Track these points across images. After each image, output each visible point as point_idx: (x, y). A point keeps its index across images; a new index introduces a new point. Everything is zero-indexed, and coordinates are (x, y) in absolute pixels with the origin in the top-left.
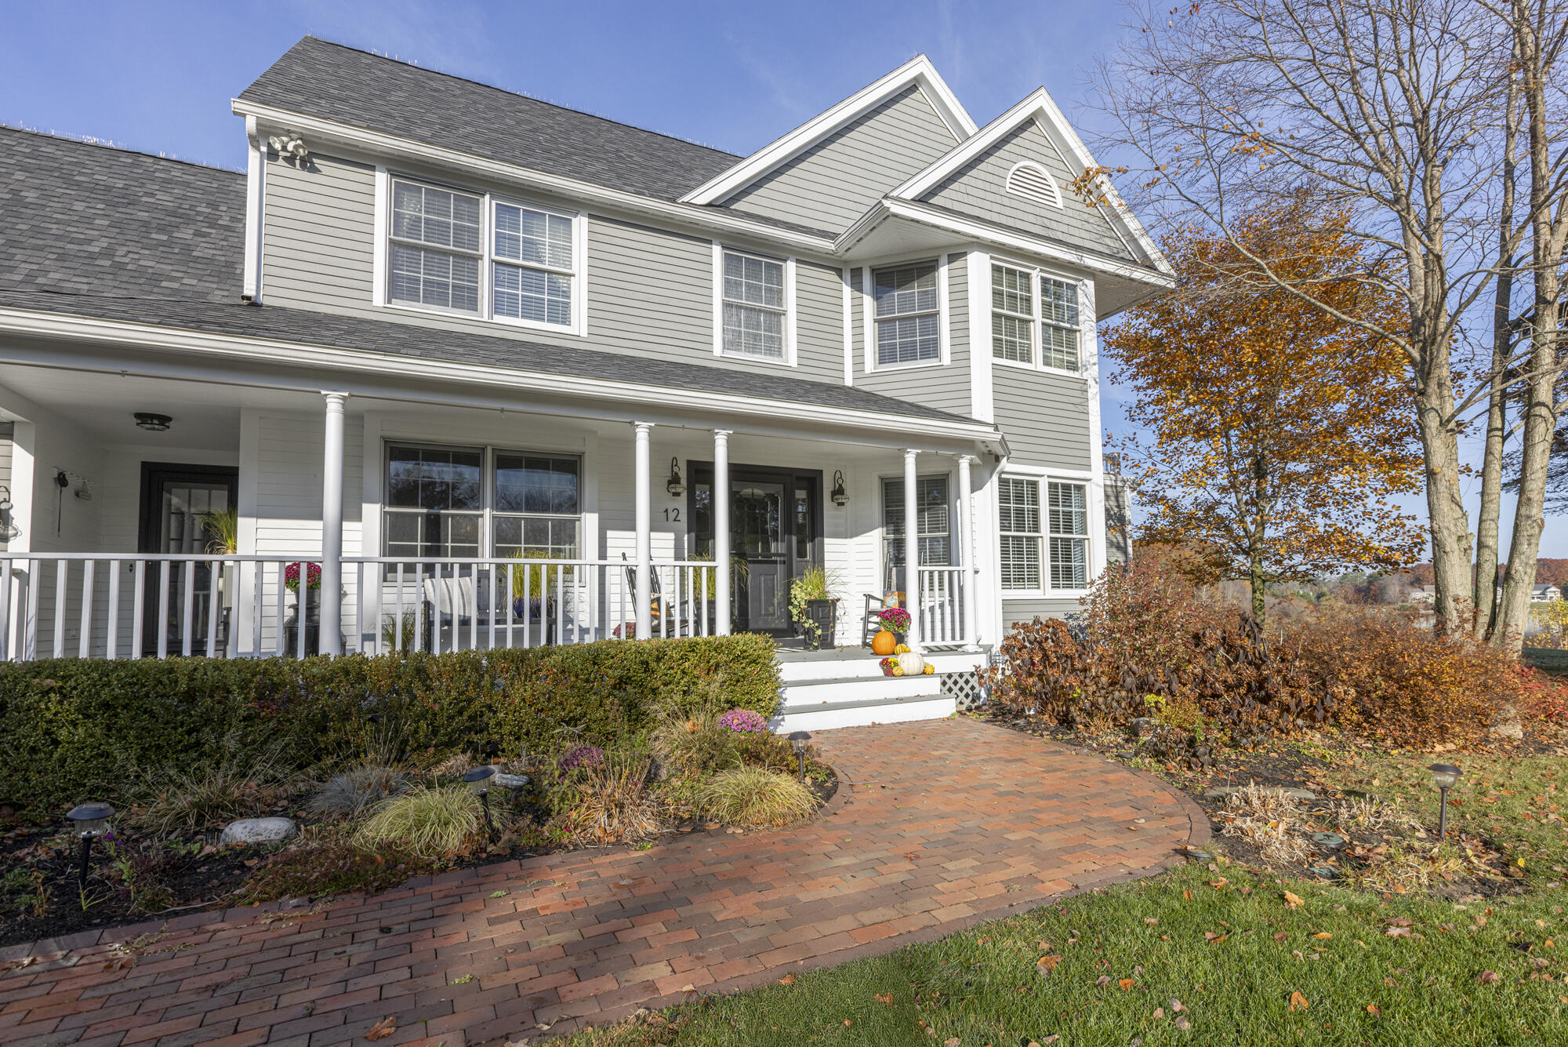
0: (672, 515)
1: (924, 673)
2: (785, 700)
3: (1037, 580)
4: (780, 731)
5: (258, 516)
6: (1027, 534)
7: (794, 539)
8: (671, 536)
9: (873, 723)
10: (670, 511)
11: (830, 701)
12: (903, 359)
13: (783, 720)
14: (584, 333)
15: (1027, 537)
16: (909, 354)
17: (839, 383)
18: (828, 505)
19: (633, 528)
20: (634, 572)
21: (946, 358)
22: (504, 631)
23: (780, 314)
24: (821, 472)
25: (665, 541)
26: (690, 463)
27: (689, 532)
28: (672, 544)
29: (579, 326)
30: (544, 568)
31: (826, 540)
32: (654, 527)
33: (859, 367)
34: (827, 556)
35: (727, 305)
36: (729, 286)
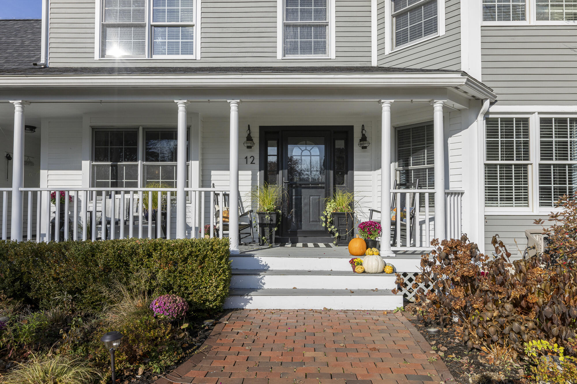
0: (250, 160)
1: (383, 272)
2: (264, 284)
3: (526, 199)
4: (248, 307)
5: (48, 170)
6: (515, 162)
7: (332, 172)
8: (250, 172)
9: (325, 308)
10: (248, 158)
11: (299, 287)
12: (413, 38)
13: (251, 299)
14: (199, 58)
15: (515, 165)
16: (416, 34)
17: (368, 65)
18: (357, 148)
19: (228, 169)
20: (228, 195)
21: (442, 30)
22: (147, 228)
23: (326, 26)
24: (352, 127)
25: (246, 176)
26: (261, 128)
27: (260, 170)
28: (250, 177)
29: (197, 54)
30: (159, 194)
31: (355, 172)
32: (240, 168)
33: (381, 52)
34: (356, 183)
35: (286, 26)
36: (288, 13)
